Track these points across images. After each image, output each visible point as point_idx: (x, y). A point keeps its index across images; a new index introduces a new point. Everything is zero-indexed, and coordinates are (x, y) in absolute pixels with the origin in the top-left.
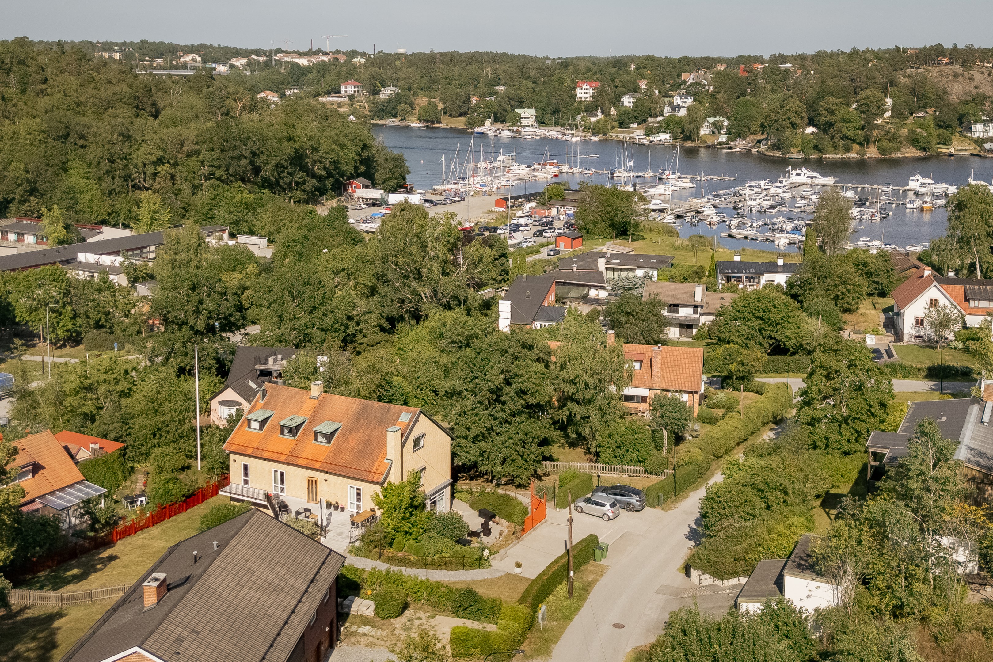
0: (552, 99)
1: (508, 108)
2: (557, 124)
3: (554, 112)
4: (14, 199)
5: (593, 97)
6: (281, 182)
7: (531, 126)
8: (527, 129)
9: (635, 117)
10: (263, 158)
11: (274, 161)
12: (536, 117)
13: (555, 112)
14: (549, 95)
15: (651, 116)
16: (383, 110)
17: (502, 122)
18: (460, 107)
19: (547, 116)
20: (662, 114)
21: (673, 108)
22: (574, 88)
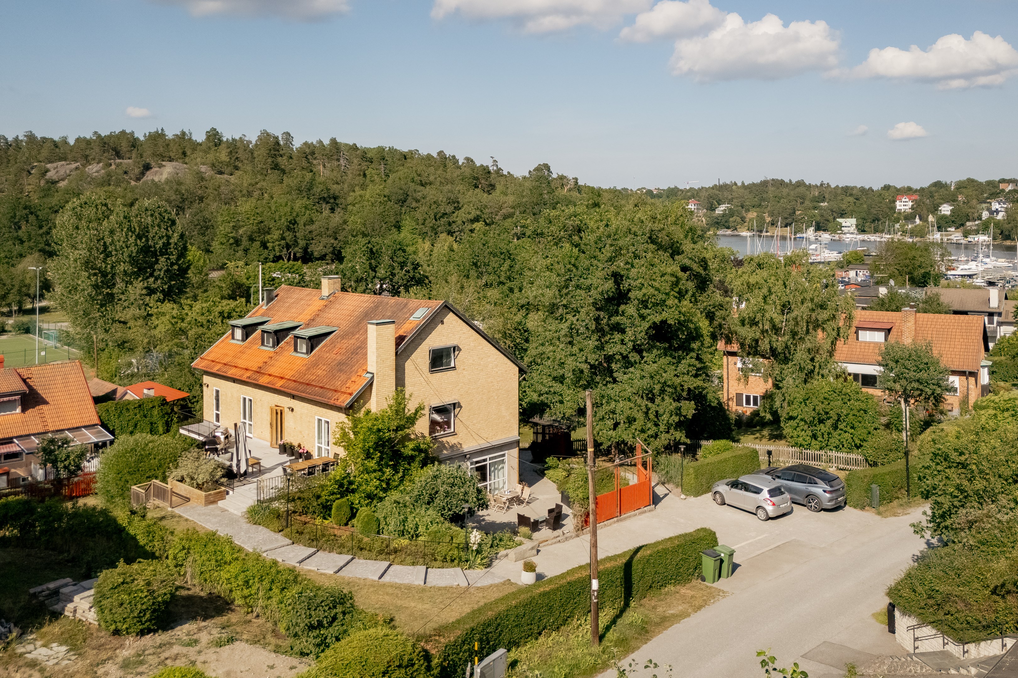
0: (872, 210)
1: (831, 218)
2: (877, 230)
3: (874, 221)
5: (912, 208)
7: (852, 233)
8: (848, 235)
9: (953, 222)
12: (857, 226)
14: (870, 207)
15: (969, 220)
16: (717, 223)
17: (824, 230)
18: (786, 218)
19: (868, 224)
20: (980, 218)
21: (991, 212)
22: (894, 202)
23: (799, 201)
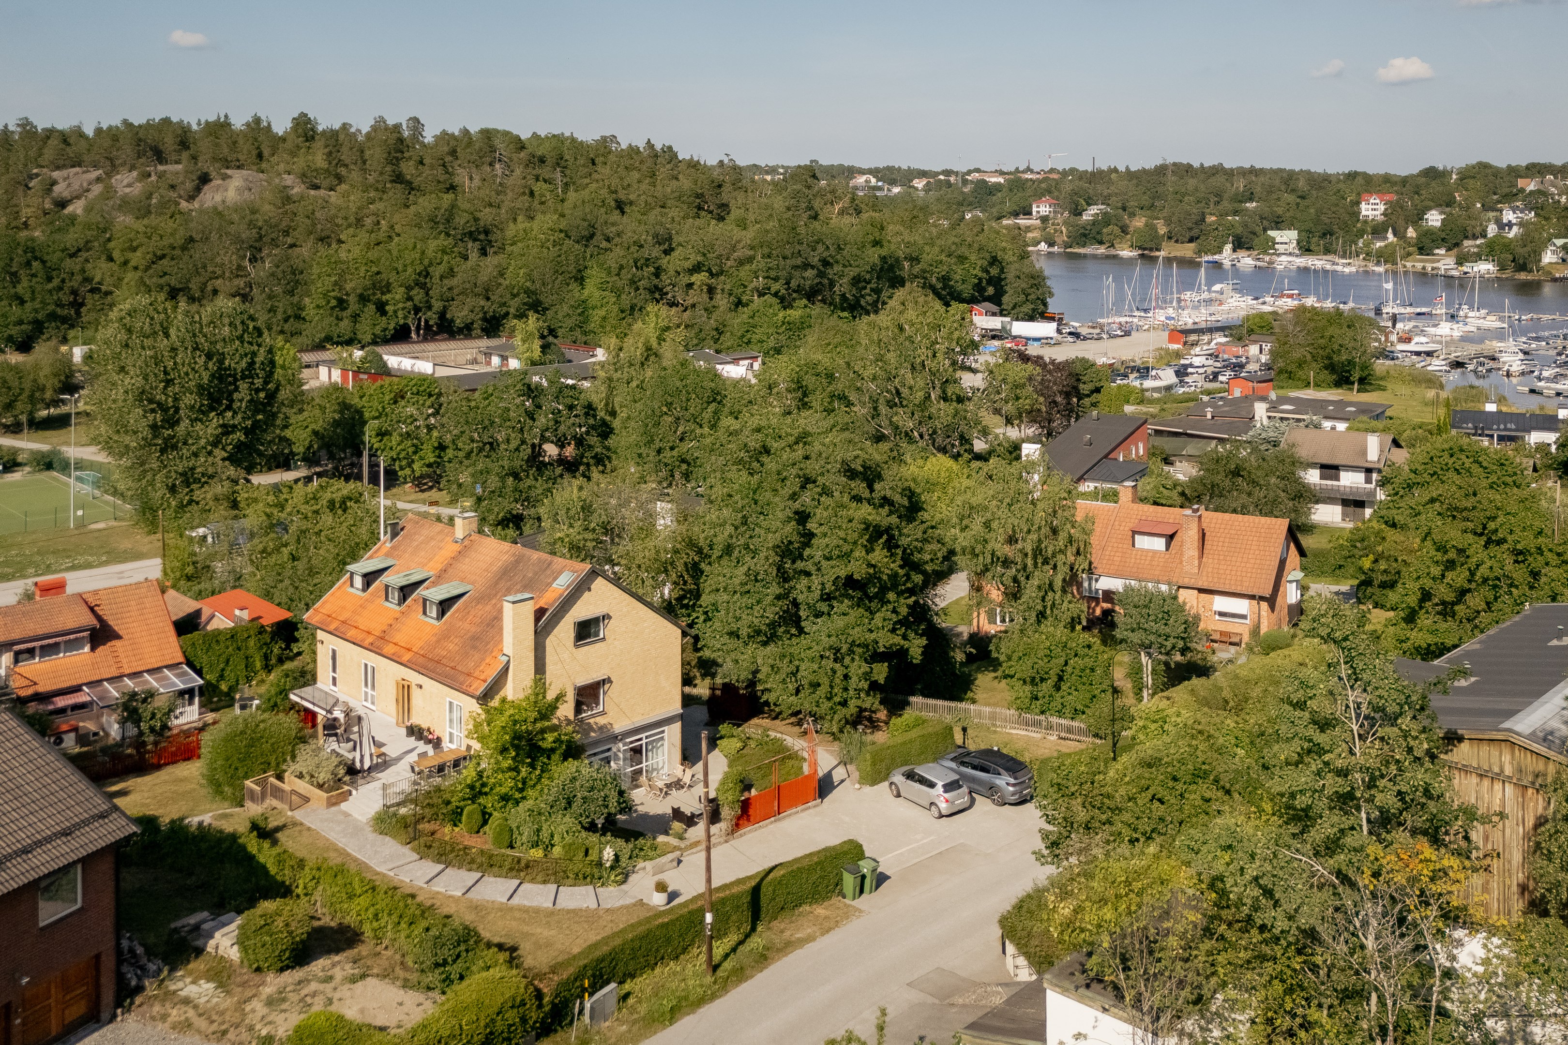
0: (1323, 217)
1: (1259, 229)
2: (1327, 251)
3: (1324, 235)
4: (507, 314)
5: (1384, 214)
6: (863, 302)
7: (1290, 254)
8: (1283, 258)
9: (1443, 240)
10: (837, 268)
11: (852, 272)
12: (1299, 242)
13: (1327, 233)
14: (1319, 212)
15: (1466, 238)
16: (1085, 235)
17: (1248, 249)
18: (1190, 229)
19: (1315, 240)
20: (1484, 235)
21: (1501, 226)
22: (1358, 203)
23: (1213, 199)
